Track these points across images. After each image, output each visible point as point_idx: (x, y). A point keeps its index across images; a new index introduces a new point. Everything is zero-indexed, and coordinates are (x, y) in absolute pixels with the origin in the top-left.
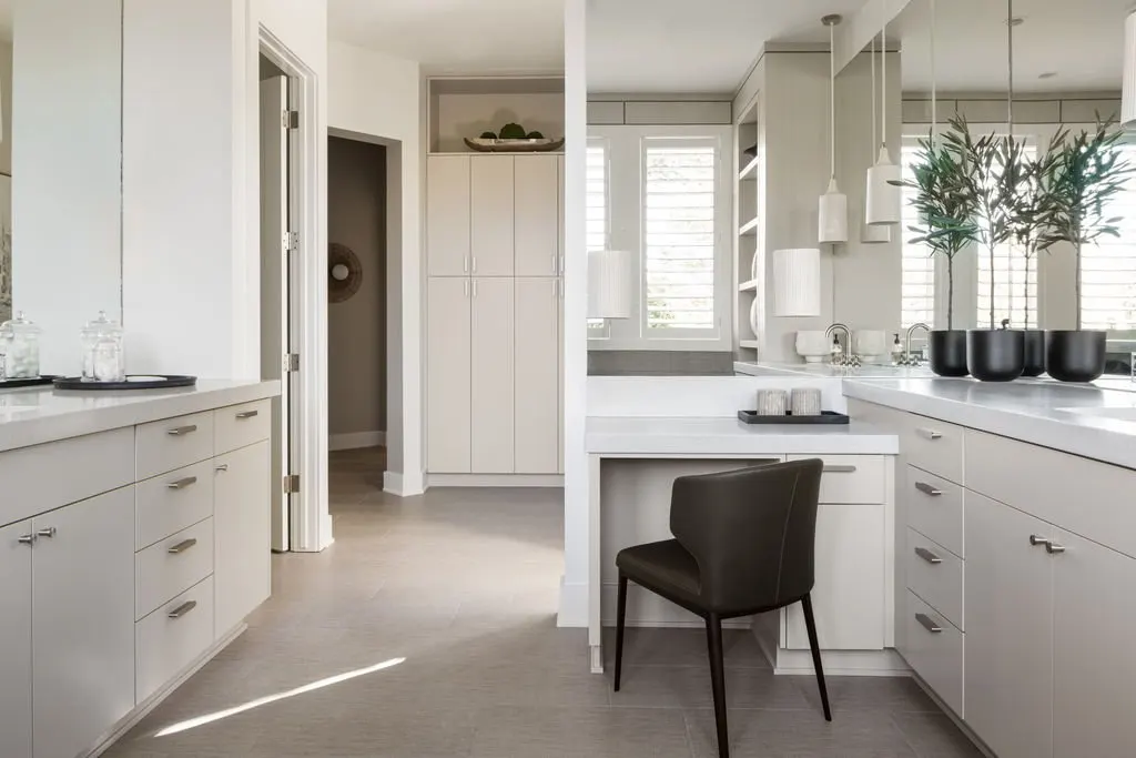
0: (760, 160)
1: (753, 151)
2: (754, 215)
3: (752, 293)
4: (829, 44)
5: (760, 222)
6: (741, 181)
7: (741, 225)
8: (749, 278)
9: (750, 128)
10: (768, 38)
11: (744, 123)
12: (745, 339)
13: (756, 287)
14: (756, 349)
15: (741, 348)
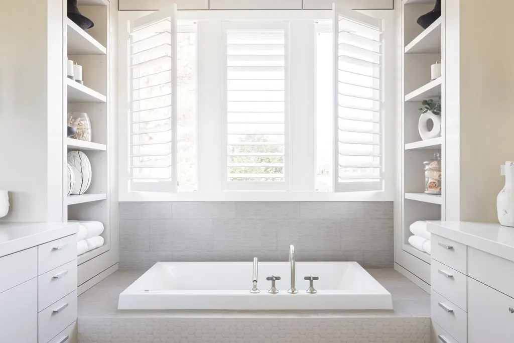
6: (407, 55)
11: (408, 2)
12: (410, 192)
13: (441, 145)
14: (440, 206)
15: (406, 200)
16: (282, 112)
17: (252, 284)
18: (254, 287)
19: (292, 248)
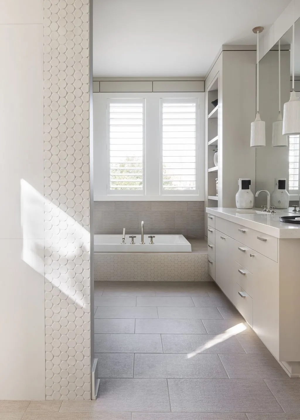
0: (220, 107)
1: (215, 103)
2: (216, 134)
3: (216, 172)
4: (256, 46)
5: (219, 138)
6: (209, 119)
7: (209, 140)
8: (214, 166)
9: (214, 92)
10: (223, 43)
11: (210, 90)
12: (211, 195)
13: (217, 170)
14: (217, 201)
15: (209, 200)
16: (141, 151)
17: (122, 240)
18: (123, 241)
19: (143, 222)
